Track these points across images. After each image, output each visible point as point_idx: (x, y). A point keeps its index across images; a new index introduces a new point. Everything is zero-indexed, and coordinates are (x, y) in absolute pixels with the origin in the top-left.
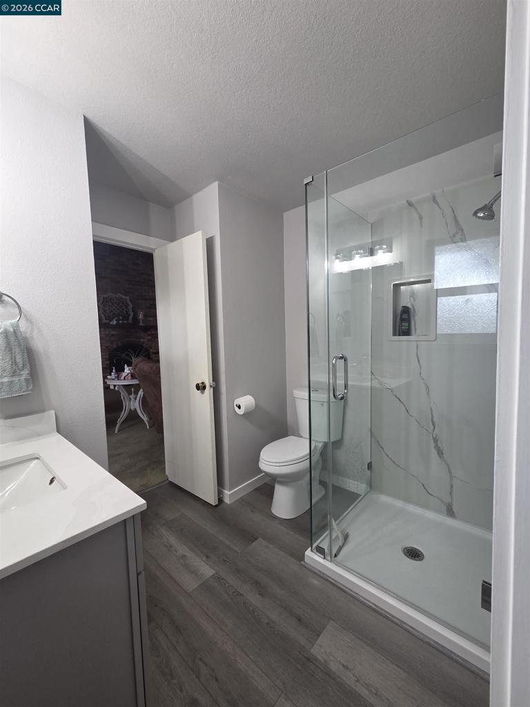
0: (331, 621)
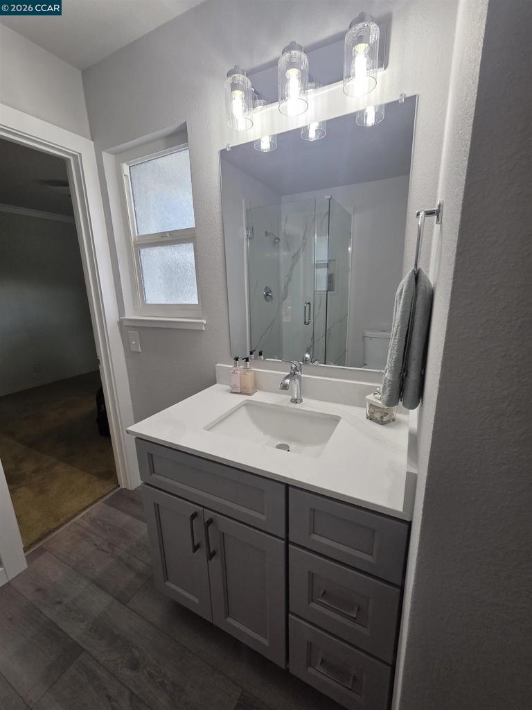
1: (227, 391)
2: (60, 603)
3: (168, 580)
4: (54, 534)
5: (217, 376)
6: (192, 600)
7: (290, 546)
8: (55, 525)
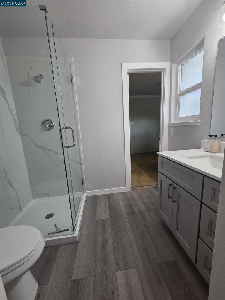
0: (97, 219)
1: (203, 151)
2: (134, 202)
3: (161, 209)
4: (138, 188)
5: (201, 145)
6: (167, 219)
7: (202, 204)
8: (139, 186)
